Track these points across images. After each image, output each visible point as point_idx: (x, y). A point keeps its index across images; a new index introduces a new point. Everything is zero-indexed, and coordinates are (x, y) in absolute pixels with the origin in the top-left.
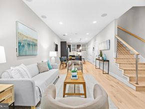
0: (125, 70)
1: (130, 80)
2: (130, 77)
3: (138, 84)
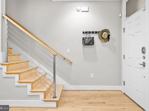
0: (33, 83)
1: (45, 97)
3: (56, 97)
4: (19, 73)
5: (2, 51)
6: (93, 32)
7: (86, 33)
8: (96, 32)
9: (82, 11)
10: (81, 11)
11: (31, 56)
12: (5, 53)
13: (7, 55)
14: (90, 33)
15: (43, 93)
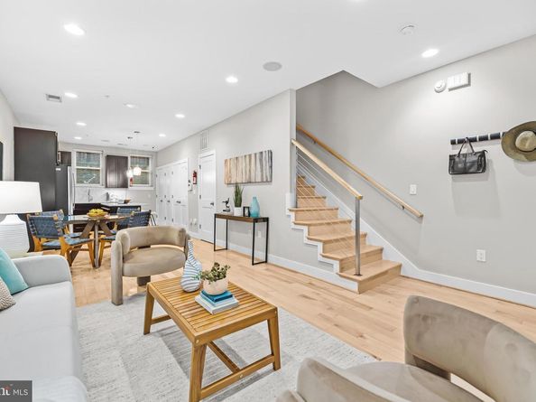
0: (325, 243)
1: (342, 269)
2: (341, 261)
3: (359, 275)
4: (309, 225)
5: (291, 192)
6: (484, 139)
7: (461, 142)
8: (495, 137)
9: (450, 90)
10: (447, 90)
11: (342, 199)
12: (294, 194)
13: (297, 198)
14: (472, 140)
15: (338, 262)
